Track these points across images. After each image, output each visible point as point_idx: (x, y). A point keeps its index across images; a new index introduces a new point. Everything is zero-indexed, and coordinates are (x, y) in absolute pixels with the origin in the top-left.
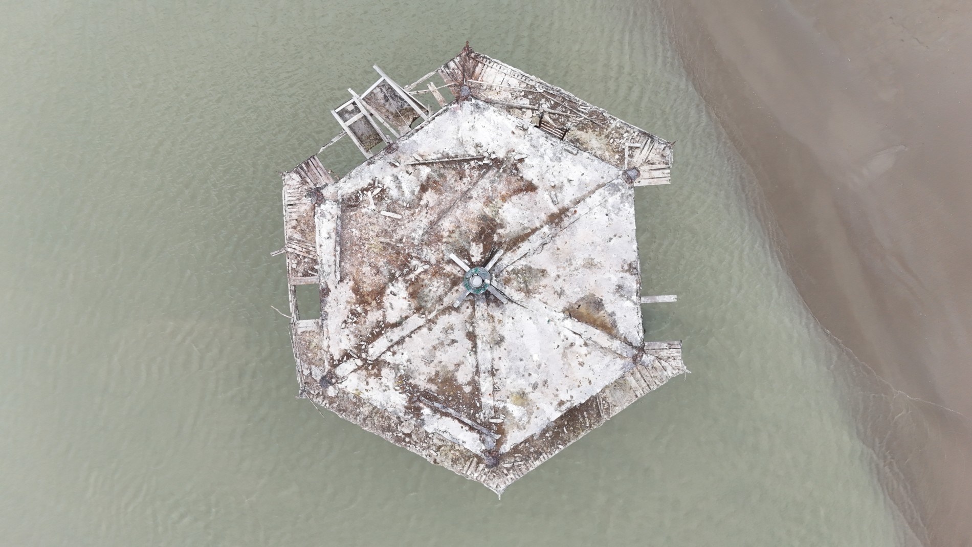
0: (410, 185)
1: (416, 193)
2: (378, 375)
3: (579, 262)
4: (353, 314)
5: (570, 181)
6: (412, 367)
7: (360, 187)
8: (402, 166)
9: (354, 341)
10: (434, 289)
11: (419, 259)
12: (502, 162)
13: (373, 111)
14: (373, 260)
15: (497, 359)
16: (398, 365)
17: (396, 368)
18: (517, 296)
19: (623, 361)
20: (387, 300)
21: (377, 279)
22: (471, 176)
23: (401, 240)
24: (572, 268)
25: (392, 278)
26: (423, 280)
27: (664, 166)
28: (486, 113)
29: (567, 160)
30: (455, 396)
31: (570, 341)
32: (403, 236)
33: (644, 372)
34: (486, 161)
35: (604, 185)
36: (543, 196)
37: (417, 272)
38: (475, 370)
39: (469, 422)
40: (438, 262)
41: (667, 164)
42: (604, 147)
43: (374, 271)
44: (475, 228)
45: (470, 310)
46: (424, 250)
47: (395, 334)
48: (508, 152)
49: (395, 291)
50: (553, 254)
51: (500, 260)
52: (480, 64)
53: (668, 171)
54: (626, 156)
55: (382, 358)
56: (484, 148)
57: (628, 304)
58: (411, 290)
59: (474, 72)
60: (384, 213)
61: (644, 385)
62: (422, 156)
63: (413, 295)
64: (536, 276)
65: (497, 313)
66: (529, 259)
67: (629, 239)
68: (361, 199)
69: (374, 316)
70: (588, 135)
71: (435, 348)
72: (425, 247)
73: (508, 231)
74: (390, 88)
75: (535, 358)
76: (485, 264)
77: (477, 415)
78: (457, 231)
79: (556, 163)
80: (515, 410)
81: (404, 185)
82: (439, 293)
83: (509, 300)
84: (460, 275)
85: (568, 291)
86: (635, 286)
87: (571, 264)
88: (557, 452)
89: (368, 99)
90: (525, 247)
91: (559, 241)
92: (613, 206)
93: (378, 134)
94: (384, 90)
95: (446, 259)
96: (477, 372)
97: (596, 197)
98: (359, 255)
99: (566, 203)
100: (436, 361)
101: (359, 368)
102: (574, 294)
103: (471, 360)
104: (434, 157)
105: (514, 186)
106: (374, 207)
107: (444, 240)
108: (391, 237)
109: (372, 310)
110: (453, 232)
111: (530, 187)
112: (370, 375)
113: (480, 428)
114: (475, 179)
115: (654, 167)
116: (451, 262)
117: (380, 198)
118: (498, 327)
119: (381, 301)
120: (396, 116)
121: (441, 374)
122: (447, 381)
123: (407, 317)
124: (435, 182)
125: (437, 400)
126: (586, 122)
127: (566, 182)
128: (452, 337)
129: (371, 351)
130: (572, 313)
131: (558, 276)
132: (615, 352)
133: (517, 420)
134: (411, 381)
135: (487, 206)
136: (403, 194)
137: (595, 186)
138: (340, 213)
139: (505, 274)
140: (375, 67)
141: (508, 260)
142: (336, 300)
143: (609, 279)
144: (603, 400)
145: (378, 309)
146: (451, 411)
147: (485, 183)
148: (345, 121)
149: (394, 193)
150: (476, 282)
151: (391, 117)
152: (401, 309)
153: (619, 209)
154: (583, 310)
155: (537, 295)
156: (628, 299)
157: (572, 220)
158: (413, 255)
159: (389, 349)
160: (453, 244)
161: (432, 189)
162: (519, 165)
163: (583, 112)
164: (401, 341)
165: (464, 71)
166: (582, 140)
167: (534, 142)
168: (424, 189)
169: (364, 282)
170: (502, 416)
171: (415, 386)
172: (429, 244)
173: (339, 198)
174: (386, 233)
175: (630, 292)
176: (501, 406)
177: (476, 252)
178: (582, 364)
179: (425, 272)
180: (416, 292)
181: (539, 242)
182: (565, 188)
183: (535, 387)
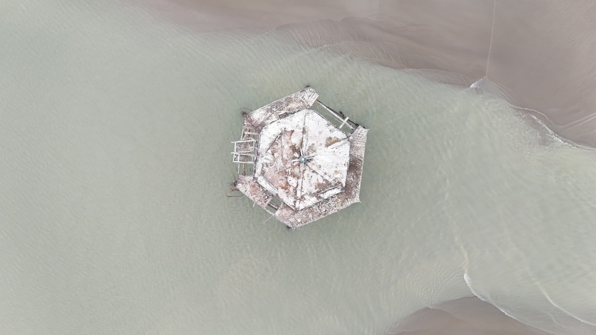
0: (270, 157)
1: (273, 157)
2: (305, 199)
3: (317, 135)
4: (287, 193)
5: (298, 122)
6: (309, 190)
7: (261, 168)
8: (264, 155)
9: (293, 198)
10: (297, 171)
11: (287, 169)
12: (282, 133)
13: (240, 152)
14: (279, 179)
15: (323, 170)
16: (306, 193)
17: (306, 194)
18: (313, 154)
19: (347, 143)
20: (290, 183)
21: (284, 181)
22: (279, 142)
23: (280, 169)
24: (318, 137)
25: (286, 178)
26: (293, 172)
27: (314, 93)
28: (268, 127)
29: (293, 118)
30: (324, 186)
31: (333, 151)
32: (279, 168)
33: (359, 140)
34: (279, 136)
35: (306, 115)
36: (296, 130)
37: (290, 172)
38: (321, 177)
39: (332, 188)
40: (291, 165)
41: (314, 92)
42: (296, 104)
43: (282, 180)
44: (291, 151)
45: (308, 167)
46: (286, 166)
47: (299, 188)
48: (281, 130)
49: (290, 180)
50: (311, 139)
51: (302, 151)
52: (251, 117)
53: (316, 93)
54: (303, 100)
55: (302, 195)
56: (276, 134)
57: (336, 132)
58: (292, 176)
59: (251, 120)
60: (271, 168)
61: (362, 143)
62: (266, 149)
63: (294, 177)
64: (313, 147)
65: (313, 162)
66: (307, 145)
67: (322, 120)
68: (264, 170)
69: (291, 189)
70: (290, 105)
71: (309, 182)
72: (286, 165)
73: (298, 144)
74: (238, 143)
75: (330, 162)
76: (301, 155)
77: (332, 185)
78: (288, 155)
79: (292, 122)
80: (338, 176)
81: (269, 158)
82: (298, 171)
83: (313, 157)
84: (298, 163)
85: (322, 143)
86: (333, 127)
87: (317, 137)
88: (361, 178)
89: (237, 151)
90: (304, 144)
91: (309, 135)
92: (312, 117)
93: (246, 156)
94: (238, 145)
95: (292, 163)
96: (323, 177)
97: (307, 119)
98: (275, 181)
99: (303, 127)
100: (313, 184)
101: (300, 202)
102: (324, 142)
103: (319, 176)
104: (268, 146)
105: (289, 134)
106: (268, 169)
107: (288, 160)
108: (277, 170)
109: (290, 188)
110: (288, 156)
111: (293, 131)
112: (303, 201)
113: (335, 187)
114: (281, 142)
115: (312, 96)
116: (294, 162)
117: (267, 166)
118: (317, 164)
119: (290, 185)
120: (245, 147)
121: (316, 185)
122: (319, 185)
123: (298, 182)
124: (274, 151)
125: (321, 191)
126: (287, 103)
127: (298, 123)
128: (310, 176)
129: (298, 196)
130: (327, 145)
131: (317, 142)
132: (344, 144)
133: (340, 177)
134: (312, 193)
135: (288, 144)
136: (270, 160)
137: (304, 117)
138: (263, 177)
139: (306, 153)
140: (232, 142)
141: (304, 150)
142: (281, 194)
143: (327, 131)
144: (358, 156)
145: (291, 187)
146: (326, 190)
147: (283, 140)
148: (237, 161)
149: (268, 162)
150: (303, 159)
151: (244, 149)
152: (295, 182)
153: (314, 116)
154: (329, 143)
155: (317, 150)
156: (334, 131)
157: (307, 128)
158: (285, 169)
159: (301, 192)
160: (290, 159)
161: (275, 152)
162: (286, 130)
163: (284, 102)
164: (302, 188)
165: (250, 122)
166: (290, 108)
167: (284, 122)
168: (273, 155)
169: (282, 185)
170: (337, 180)
171: (314, 193)
172: (286, 164)
173: (260, 174)
174: (276, 171)
175: (333, 129)
176: (334, 178)
177: (296, 155)
178: (340, 153)
179: (291, 170)
180: (294, 175)
181: (306, 139)
182: (299, 124)
183: (336, 167)
